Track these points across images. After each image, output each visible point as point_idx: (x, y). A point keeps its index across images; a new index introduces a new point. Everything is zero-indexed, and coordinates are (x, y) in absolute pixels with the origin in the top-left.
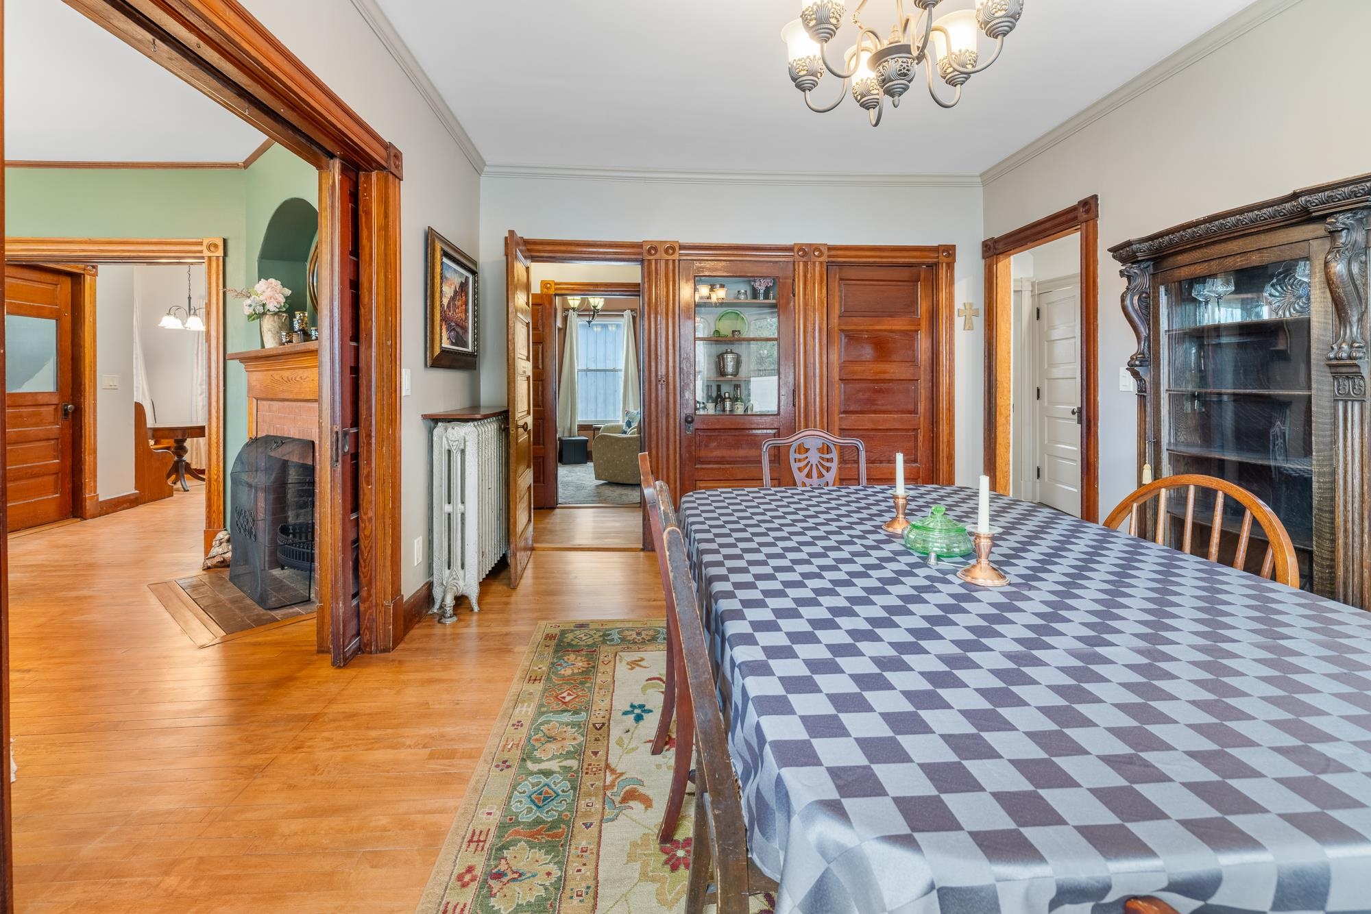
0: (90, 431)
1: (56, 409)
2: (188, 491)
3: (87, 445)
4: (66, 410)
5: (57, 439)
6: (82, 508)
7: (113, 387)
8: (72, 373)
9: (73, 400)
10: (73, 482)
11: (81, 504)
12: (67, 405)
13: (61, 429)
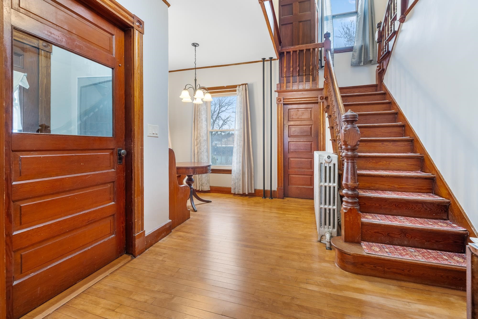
0: (138, 175)
1: (112, 154)
2: (196, 211)
3: (136, 188)
4: (120, 155)
5: (113, 182)
6: (132, 246)
7: (155, 135)
8: (125, 121)
9: (126, 145)
10: (126, 221)
11: (132, 242)
12: (121, 150)
13: (117, 173)
